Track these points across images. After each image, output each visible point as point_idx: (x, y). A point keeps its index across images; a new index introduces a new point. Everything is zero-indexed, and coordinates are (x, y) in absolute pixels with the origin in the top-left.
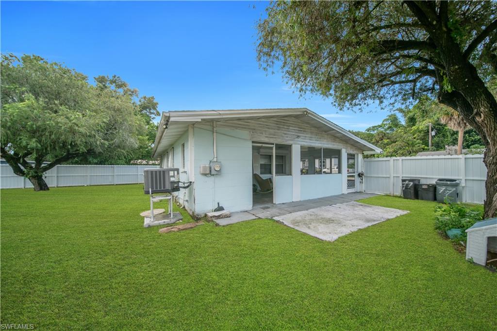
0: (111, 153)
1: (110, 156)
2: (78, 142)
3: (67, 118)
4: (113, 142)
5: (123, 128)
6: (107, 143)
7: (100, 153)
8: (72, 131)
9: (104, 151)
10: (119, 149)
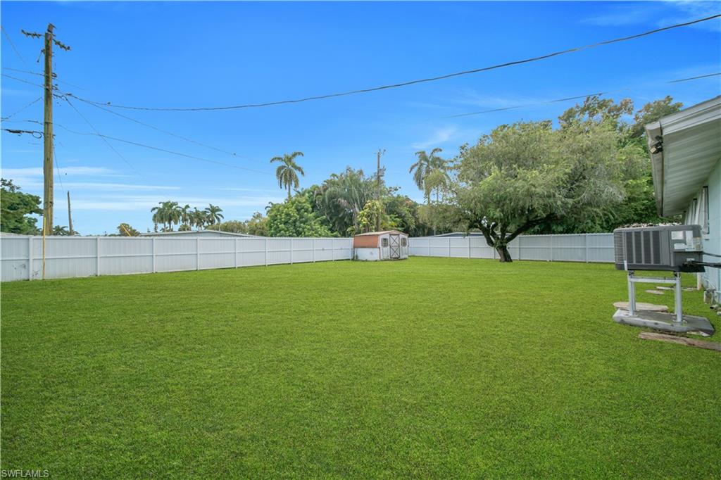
0: (578, 215)
1: (575, 219)
2: (536, 206)
3: (524, 180)
4: (579, 198)
5: (597, 173)
6: (570, 201)
7: (563, 217)
8: (530, 195)
9: (568, 213)
10: (589, 208)
